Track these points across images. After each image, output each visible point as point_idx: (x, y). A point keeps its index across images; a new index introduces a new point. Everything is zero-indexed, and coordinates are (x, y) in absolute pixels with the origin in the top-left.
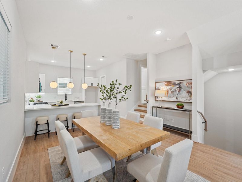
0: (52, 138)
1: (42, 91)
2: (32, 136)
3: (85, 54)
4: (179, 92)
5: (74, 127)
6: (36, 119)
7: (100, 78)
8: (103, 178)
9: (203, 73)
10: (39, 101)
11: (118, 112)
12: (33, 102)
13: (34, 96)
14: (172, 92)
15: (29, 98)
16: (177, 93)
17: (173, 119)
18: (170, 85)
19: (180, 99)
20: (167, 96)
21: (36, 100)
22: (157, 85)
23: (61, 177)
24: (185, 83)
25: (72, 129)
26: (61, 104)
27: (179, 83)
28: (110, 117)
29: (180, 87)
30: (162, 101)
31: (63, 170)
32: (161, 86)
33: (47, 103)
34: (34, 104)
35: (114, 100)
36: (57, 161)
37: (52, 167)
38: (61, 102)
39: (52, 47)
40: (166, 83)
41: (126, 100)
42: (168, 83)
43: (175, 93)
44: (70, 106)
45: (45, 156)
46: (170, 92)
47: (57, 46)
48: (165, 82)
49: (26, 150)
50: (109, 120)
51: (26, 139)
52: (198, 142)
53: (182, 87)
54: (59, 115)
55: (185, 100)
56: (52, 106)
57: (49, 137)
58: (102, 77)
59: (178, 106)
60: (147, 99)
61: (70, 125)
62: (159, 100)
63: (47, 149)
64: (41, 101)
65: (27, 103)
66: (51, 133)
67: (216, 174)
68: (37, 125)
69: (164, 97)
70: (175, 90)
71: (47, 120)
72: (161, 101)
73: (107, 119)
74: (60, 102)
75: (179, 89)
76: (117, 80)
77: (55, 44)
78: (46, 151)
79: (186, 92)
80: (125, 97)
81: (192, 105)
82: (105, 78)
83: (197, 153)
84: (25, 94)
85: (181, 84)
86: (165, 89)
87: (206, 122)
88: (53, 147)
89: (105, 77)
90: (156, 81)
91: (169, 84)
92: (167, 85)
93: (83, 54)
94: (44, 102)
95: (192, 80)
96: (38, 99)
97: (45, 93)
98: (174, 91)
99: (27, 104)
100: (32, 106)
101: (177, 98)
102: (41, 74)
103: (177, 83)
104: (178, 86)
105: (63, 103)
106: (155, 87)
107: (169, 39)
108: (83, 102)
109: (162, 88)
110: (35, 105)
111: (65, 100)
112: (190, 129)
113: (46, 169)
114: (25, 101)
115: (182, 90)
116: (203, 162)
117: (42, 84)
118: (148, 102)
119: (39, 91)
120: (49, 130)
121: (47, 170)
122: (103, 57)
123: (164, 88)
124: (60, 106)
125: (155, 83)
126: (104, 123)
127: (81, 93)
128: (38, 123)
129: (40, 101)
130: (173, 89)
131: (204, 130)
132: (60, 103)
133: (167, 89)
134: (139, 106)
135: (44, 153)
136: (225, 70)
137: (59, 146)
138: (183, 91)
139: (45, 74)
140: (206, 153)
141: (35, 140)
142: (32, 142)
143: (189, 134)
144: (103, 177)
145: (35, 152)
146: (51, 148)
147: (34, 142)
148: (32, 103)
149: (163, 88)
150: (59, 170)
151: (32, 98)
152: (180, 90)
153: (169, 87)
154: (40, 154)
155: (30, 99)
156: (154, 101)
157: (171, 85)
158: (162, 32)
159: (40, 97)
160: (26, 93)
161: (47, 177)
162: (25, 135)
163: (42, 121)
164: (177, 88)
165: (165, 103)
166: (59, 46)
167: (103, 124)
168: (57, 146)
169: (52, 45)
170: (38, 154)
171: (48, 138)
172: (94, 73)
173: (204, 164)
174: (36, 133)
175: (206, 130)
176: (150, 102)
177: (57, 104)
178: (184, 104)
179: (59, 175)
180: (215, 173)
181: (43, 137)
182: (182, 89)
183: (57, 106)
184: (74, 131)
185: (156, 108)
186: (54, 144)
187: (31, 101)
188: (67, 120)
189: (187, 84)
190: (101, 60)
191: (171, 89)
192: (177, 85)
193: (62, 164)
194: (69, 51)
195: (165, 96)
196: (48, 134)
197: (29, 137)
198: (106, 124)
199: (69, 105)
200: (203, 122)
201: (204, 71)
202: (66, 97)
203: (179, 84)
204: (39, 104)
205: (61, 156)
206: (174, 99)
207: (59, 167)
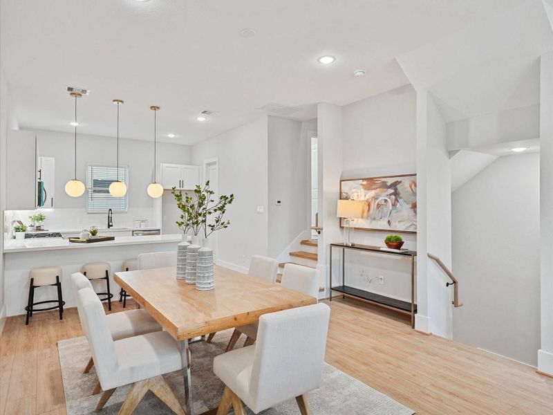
0: (69, 321)
1: (48, 202)
2: (21, 316)
3: (155, 108)
4: (394, 205)
5: (125, 295)
6: (30, 272)
7: (205, 165)
8: (162, 386)
9: (450, 158)
10: (38, 228)
11: (211, 254)
12: (24, 231)
13: (25, 216)
14: (379, 206)
15: (14, 221)
16: (391, 207)
17: (383, 277)
18: (373, 187)
19: (397, 224)
20: (368, 217)
21: (31, 226)
22: (346, 187)
23: (82, 393)
24: (406, 182)
25: (121, 300)
26: (93, 238)
27: (394, 183)
28: (194, 266)
29: (396, 194)
30: (355, 229)
31: (89, 381)
32: (353, 191)
33: (58, 235)
34: (26, 237)
35: (201, 226)
36: (77, 366)
37: (65, 376)
38: (94, 233)
39: (71, 94)
40: (365, 183)
41: (226, 227)
42: (371, 182)
43: (385, 209)
44: (117, 241)
45: (50, 357)
46: (373, 206)
47: (84, 92)
48: (363, 179)
49: (7, 344)
50: (193, 271)
51: (6, 323)
52: (429, 333)
53: (401, 192)
54: (87, 264)
55: (407, 225)
56: (70, 241)
57: (61, 318)
58: (209, 165)
59: (389, 242)
60: (317, 226)
61: (115, 290)
62: (347, 228)
63: (55, 343)
64: (43, 230)
65: (10, 233)
66: (68, 309)
67: (427, 395)
68: (32, 288)
69: (360, 219)
70: (386, 201)
71: (58, 277)
72: (351, 228)
73: (188, 269)
74: (91, 232)
75: (393, 197)
76: (208, 182)
77: (77, 86)
78: (54, 347)
79: (410, 206)
80: (224, 219)
81: (416, 240)
82: (216, 167)
83: (412, 354)
84: (5, 212)
85: (398, 186)
86: (362, 198)
87: (454, 282)
88: (69, 338)
89: (215, 163)
90: (342, 176)
91: (372, 185)
92: (368, 188)
93: (151, 107)
94: (51, 231)
95: (415, 175)
96: (37, 224)
97: (55, 208)
98: (383, 203)
99: (8, 236)
100: (20, 242)
101: (389, 221)
102: (44, 158)
103: (390, 181)
104: (393, 191)
105: (98, 235)
106: (341, 193)
107: (358, 74)
108: (157, 232)
109: (355, 194)
110: (29, 241)
111: (109, 226)
112: (413, 301)
113: (52, 379)
114: (5, 230)
115: (401, 201)
116: (413, 373)
117: (45, 186)
118: (319, 233)
119: (39, 204)
120: (61, 303)
121: (53, 382)
122: (204, 112)
123: (360, 194)
124: (89, 241)
125: (341, 181)
126: (184, 279)
127: (152, 207)
128: (35, 284)
129: (40, 230)
130: (380, 199)
131: (453, 303)
132: (90, 234)
133: (367, 197)
134: (304, 243)
135: (48, 350)
136: (506, 151)
137: (85, 337)
138: (404, 205)
139: (53, 159)
140: (435, 355)
141: (27, 323)
142: (20, 329)
143: (412, 314)
144: (163, 383)
145: (28, 348)
146: (64, 341)
147: (24, 329)
148: (22, 234)
149: (358, 195)
150: (79, 381)
151: (20, 222)
152: (396, 200)
153: (372, 193)
154: (39, 353)
155: (18, 225)
156: (338, 229)
157: (376, 189)
158: (335, 59)
159: (41, 218)
160: (7, 210)
161: (53, 394)
162: (5, 313)
163: (45, 278)
164: (391, 194)
165: (364, 234)
166: (88, 91)
167: (181, 282)
168: (79, 338)
169: (70, 89)
170: (35, 352)
171: (59, 321)
172: (188, 153)
173: (414, 376)
174: (29, 308)
175: (455, 303)
176: (324, 232)
177: (82, 237)
178: (403, 238)
179: (78, 390)
180: (428, 392)
181: (48, 319)
182: (401, 198)
183: (82, 242)
184: (124, 307)
185: (341, 249)
186: (72, 332)
187: (17, 230)
188: (107, 278)
189: (411, 186)
190: (201, 119)
191: (376, 198)
192: (390, 187)
193: (87, 371)
194: (114, 101)
195: (362, 217)
196: (60, 310)
197: (12, 318)
198: (187, 281)
199: (112, 239)
200: (448, 284)
201: (451, 153)
202: (110, 219)
203: (394, 185)
204: (38, 236)
205: (86, 356)
206: (383, 224)
207: (80, 376)
